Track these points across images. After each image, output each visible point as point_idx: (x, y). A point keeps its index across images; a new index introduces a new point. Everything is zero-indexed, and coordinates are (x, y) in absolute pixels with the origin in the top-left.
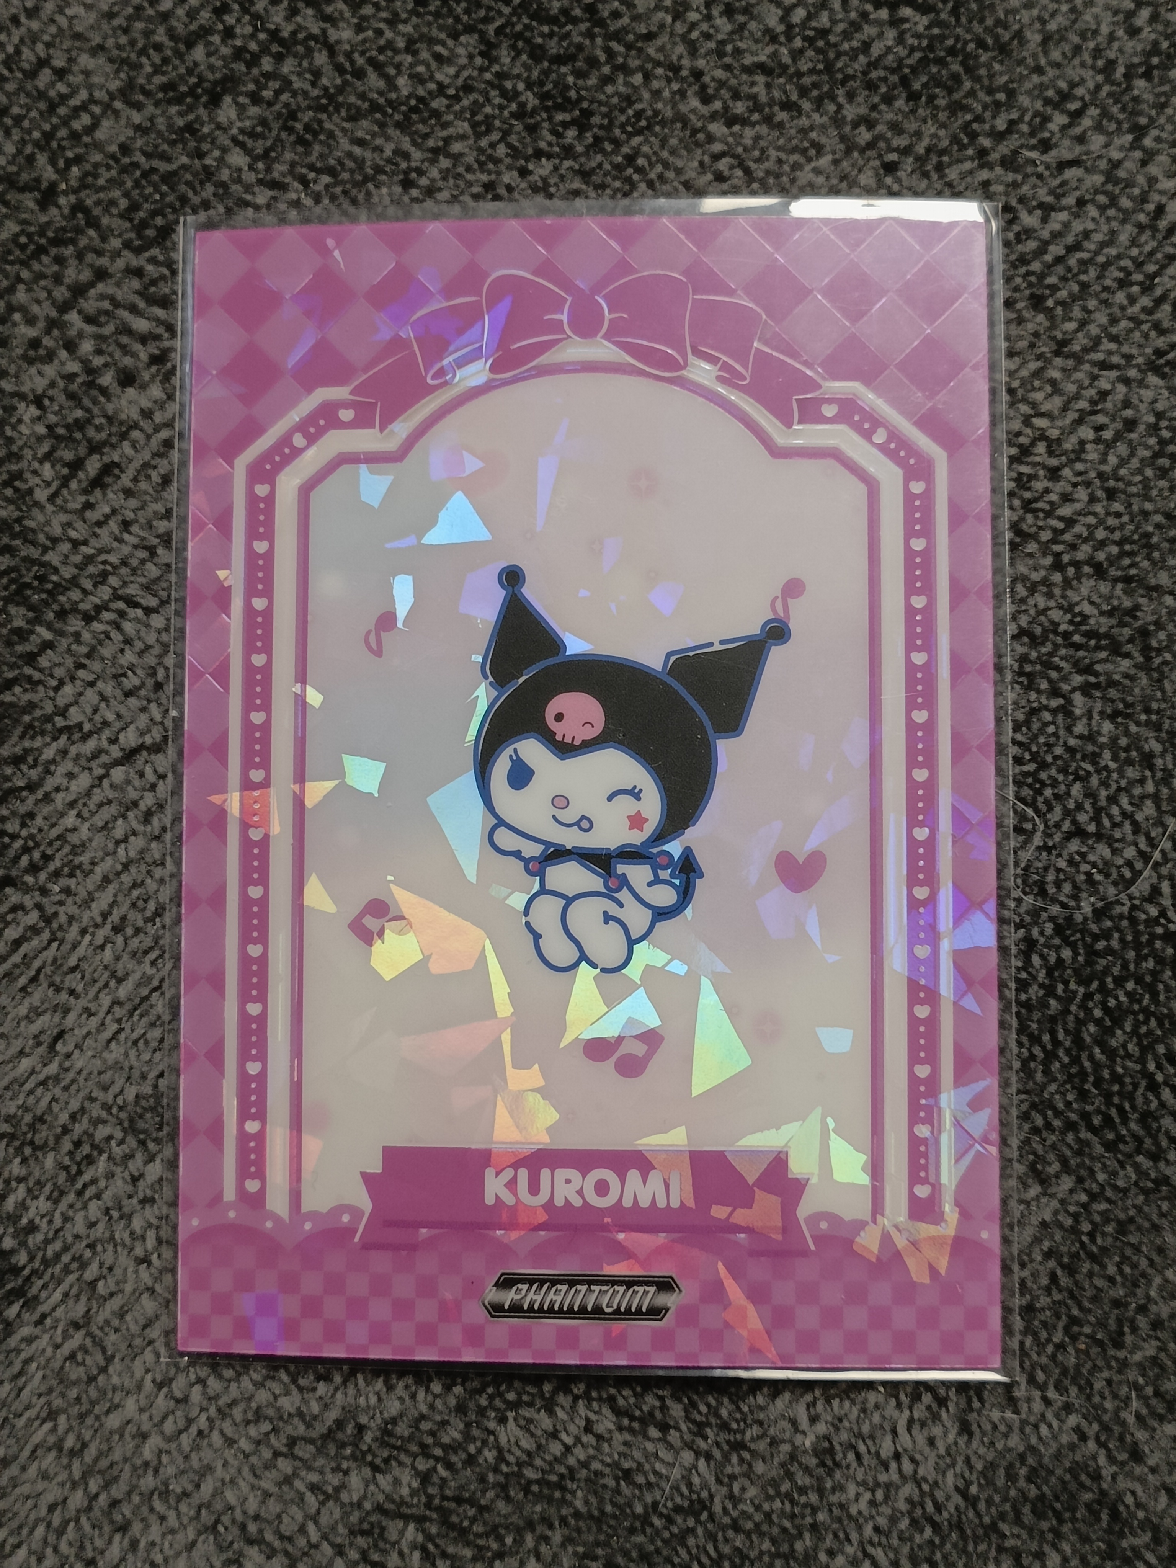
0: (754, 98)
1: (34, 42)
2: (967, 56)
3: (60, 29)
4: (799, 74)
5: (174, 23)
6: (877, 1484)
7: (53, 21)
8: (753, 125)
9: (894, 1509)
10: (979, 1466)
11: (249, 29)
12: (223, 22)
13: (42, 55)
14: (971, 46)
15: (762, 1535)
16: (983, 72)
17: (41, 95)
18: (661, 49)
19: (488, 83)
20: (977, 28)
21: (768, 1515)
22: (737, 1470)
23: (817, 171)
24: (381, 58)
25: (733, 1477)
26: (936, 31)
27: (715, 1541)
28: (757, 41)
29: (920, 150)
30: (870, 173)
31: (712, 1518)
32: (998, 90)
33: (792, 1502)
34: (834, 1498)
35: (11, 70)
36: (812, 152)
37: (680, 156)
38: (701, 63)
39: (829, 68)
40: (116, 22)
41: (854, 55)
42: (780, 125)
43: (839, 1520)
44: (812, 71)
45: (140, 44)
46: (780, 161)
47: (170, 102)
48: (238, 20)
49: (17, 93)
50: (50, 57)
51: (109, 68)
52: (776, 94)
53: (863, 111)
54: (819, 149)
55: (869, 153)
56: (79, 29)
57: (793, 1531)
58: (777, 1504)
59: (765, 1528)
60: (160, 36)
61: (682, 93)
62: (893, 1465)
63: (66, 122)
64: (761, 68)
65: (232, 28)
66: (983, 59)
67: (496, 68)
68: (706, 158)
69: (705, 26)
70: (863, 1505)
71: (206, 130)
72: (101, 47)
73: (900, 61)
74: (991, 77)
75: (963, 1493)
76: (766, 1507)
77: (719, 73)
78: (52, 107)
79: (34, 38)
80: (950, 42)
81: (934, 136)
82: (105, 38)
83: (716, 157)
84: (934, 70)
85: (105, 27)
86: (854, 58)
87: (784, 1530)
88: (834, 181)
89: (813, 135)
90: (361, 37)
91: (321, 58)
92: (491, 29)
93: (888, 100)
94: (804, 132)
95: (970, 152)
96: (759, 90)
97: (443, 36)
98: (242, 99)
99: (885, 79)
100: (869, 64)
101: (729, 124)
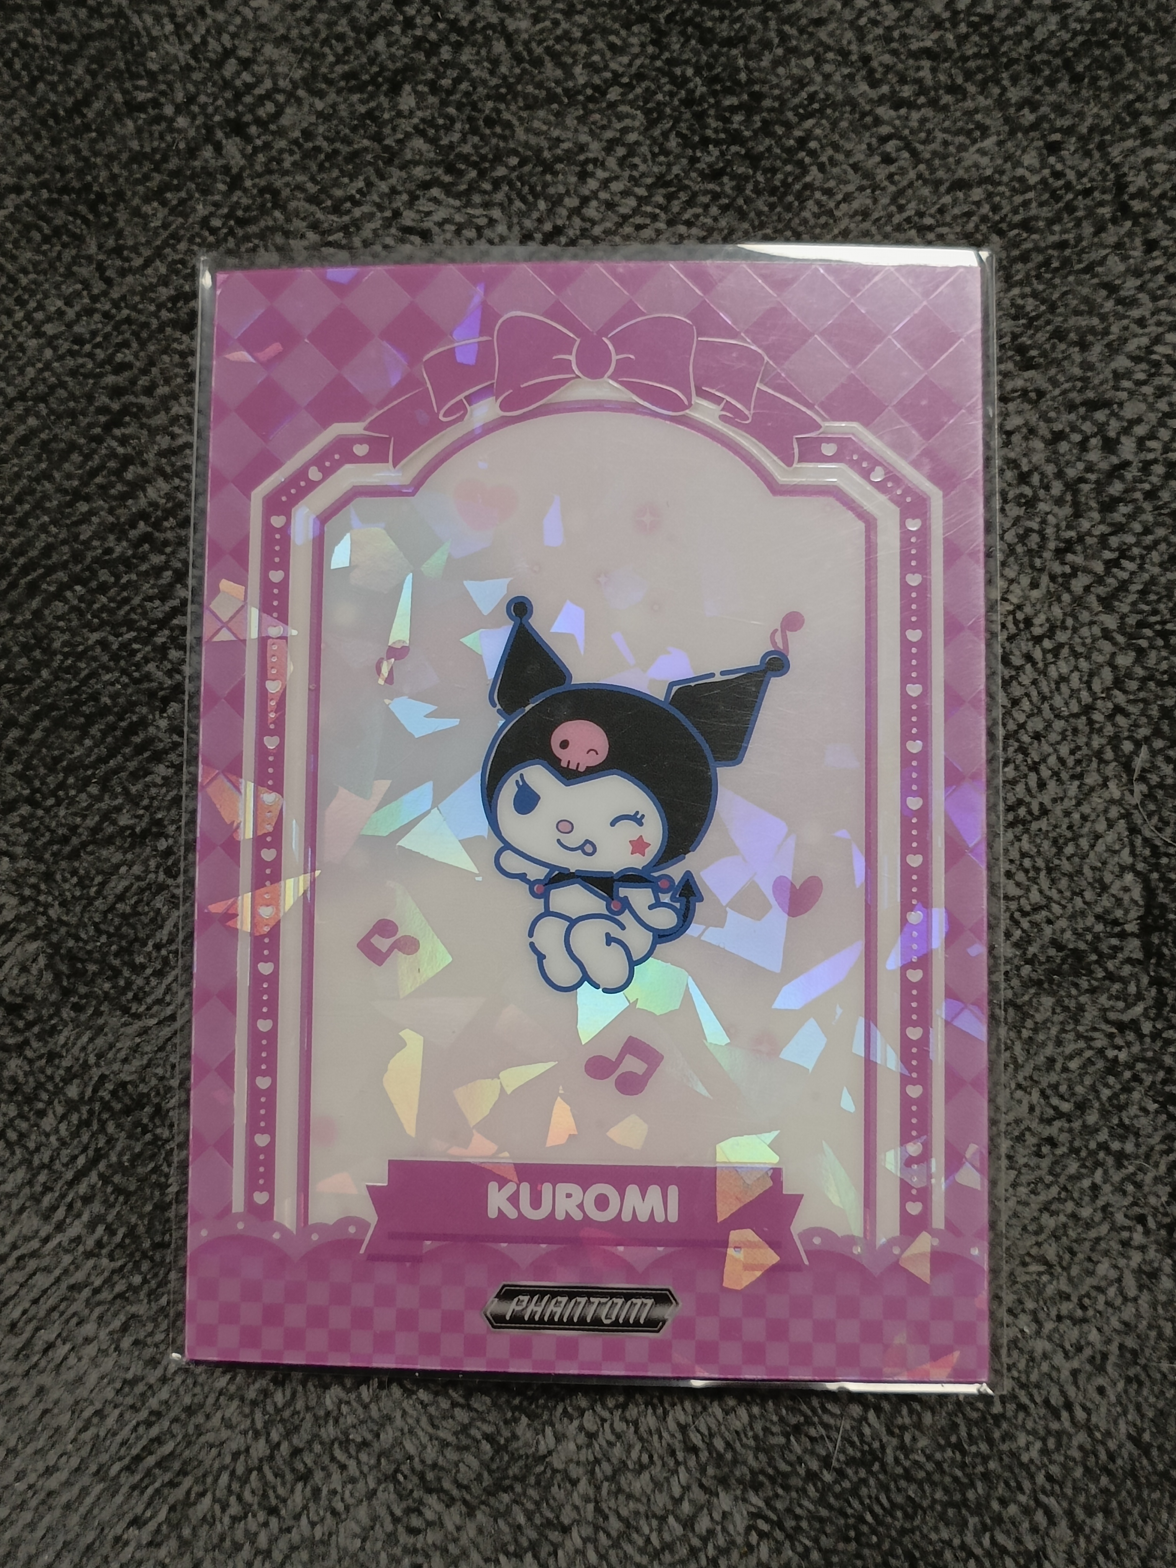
0: (919, 81)
1: (220, 34)
2: (1130, 38)
3: (245, 20)
4: (965, 59)
5: (355, 13)
6: (1049, 1432)
7: (237, 12)
8: (919, 108)
9: (1067, 1457)
10: (1150, 1414)
11: (428, 20)
12: (402, 13)
13: (228, 45)
14: (1134, 29)
15: (934, 1484)
16: (1145, 53)
17: (227, 84)
18: (831, 34)
19: (658, 69)
20: (1139, 12)
21: (939, 1465)
22: (907, 1421)
23: (982, 152)
24: (558, 47)
25: (903, 1428)
26: (1099, 15)
27: (887, 1490)
28: (922, 28)
29: (1083, 129)
30: (1034, 153)
31: (883, 1466)
32: (1161, 70)
33: (964, 1453)
34: (1004, 1447)
35: (197, 60)
36: (977, 134)
37: (848, 139)
38: (869, 49)
39: (994, 52)
40: (299, 14)
41: (1018, 39)
42: (945, 108)
43: (1010, 1469)
44: (976, 56)
45: (323, 35)
46: (946, 143)
47: (351, 90)
48: (419, 11)
49: (204, 82)
50: (235, 48)
51: (292, 58)
52: (942, 77)
53: (1027, 92)
54: (984, 131)
55: (1032, 134)
56: (264, 19)
57: (965, 1480)
58: (949, 1453)
59: (936, 1477)
60: (343, 26)
61: (851, 77)
62: (1065, 1415)
63: (252, 109)
64: (927, 53)
65: (413, 18)
66: (1145, 41)
67: (666, 55)
68: (874, 141)
69: (872, 13)
70: (1034, 1453)
71: (386, 116)
72: (285, 38)
73: (1064, 44)
74: (1153, 59)
75: (1136, 1440)
76: (938, 1456)
77: (887, 59)
78: (238, 96)
79: (220, 29)
80: (1113, 25)
81: (1097, 116)
82: (289, 29)
83: (884, 140)
84: (1097, 52)
85: (290, 18)
86: (1018, 42)
87: (956, 1479)
88: (999, 161)
89: (978, 117)
90: (539, 27)
91: (499, 46)
92: (662, 17)
93: (1052, 82)
94: (969, 114)
95: (1133, 130)
96: (925, 74)
97: (617, 26)
98: (420, 88)
99: (1048, 63)
100: (1033, 48)
101: (896, 107)
